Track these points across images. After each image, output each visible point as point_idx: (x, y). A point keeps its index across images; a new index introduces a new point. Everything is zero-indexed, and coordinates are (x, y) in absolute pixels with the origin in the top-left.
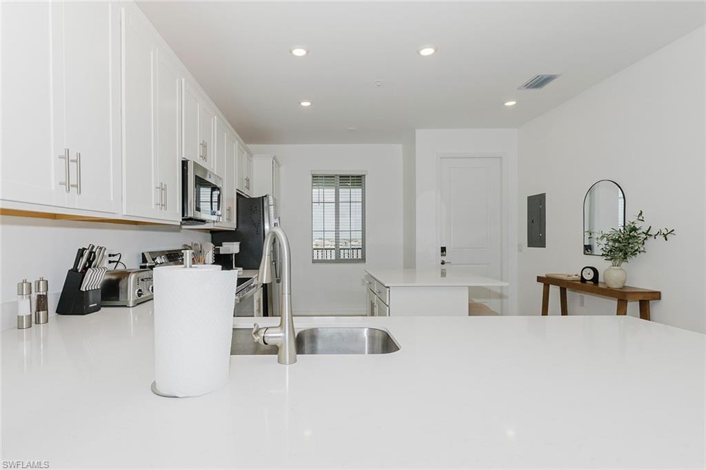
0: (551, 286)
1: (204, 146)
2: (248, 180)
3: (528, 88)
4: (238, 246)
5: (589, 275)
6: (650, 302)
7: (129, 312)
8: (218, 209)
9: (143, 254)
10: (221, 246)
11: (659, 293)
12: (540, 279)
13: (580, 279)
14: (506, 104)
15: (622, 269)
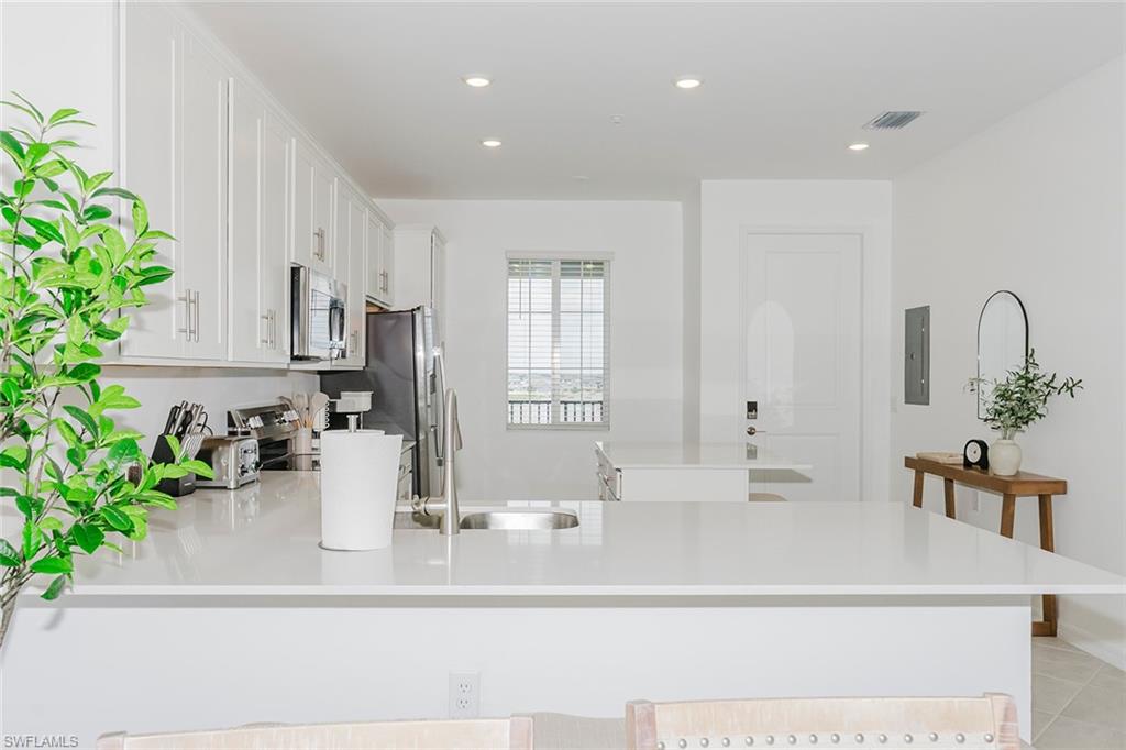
0: (927, 476)
1: (320, 235)
2: (385, 275)
3: (879, 126)
4: (369, 399)
5: (974, 457)
6: (1053, 497)
7: (229, 497)
8: (341, 339)
9: (229, 413)
10: (340, 398)
11: (1064, 483)
12: (909, 463)
13: (962, 462)
14: (852, 147)
15: (1014, 444)
